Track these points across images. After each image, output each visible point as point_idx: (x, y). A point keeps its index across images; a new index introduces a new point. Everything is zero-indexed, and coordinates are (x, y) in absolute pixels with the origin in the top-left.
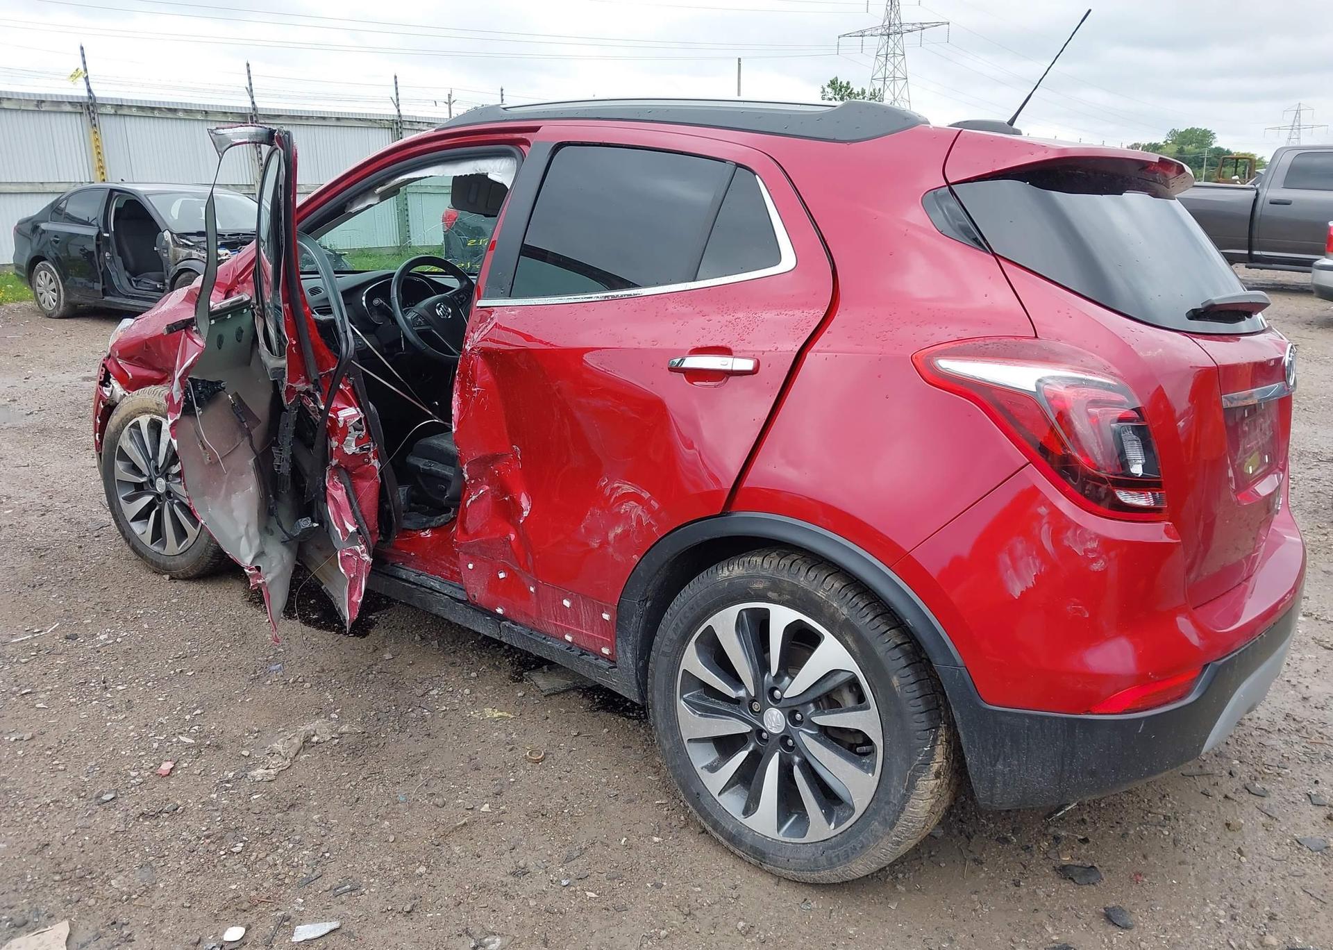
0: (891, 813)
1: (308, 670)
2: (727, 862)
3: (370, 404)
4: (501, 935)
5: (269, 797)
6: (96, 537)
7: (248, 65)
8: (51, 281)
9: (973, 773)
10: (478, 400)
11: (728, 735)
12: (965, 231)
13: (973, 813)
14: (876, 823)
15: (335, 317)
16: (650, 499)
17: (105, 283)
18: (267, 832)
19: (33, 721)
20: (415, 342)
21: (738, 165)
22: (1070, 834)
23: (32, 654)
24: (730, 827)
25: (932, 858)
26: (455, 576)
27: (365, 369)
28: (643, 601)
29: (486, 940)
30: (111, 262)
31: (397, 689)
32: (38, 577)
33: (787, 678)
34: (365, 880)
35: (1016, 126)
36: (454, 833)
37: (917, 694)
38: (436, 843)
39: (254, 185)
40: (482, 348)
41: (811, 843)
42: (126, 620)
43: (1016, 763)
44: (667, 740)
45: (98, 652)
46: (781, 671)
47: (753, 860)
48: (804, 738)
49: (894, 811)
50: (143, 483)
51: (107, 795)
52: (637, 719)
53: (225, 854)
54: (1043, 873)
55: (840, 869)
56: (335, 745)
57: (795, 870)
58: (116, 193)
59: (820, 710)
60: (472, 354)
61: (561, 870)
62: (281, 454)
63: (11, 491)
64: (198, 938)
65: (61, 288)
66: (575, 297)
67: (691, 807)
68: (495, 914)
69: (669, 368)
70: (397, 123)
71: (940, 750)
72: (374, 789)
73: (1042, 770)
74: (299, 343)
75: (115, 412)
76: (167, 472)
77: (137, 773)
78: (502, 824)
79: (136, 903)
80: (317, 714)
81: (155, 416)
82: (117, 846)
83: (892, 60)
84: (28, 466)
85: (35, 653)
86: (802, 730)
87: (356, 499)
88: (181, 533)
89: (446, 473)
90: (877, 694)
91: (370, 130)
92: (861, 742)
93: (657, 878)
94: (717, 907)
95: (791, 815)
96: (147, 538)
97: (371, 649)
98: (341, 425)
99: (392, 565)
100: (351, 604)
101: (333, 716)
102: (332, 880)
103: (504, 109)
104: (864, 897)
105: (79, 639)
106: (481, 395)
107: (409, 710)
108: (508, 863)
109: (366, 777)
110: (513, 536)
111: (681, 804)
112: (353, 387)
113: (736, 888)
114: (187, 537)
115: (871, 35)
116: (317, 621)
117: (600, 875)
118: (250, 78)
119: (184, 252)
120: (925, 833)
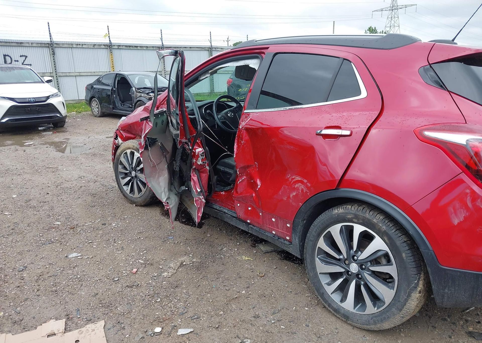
0: (400, 305)
1: (182, 239)
2: (333, 319)
3: (207, 147)
4: (250, 339)
5: (169, 283)
6: (111, 191)
7: (161, 30)
8: (96, 105)
9: (435, 292)
10: (243, 146)
11: (335, 272)
12: (437, 83)
13: (431, 308)
14: (394, 309)
15: (196, 116)
16: (307, 183)
17: (114, 105)
18: (168, 295)
19: (92, 252)
20: (220, 125)
21: (344, 59)
22: (472, 319)
23: (92, 229)
24: (335, 306)
25: (415, 324)
26: (233, 208)
27: (205, 135)
28: (303, 220)
29: (245, 340)
30: (115, 98)
31: (212, 247)
32: (93, 204)
33: (360, 252)
34: (202, 315)
35: (455, 41)
36: (233, 300)
37: (412, 260)
38: (227, 303)
39: (162, 71)
40: (246, 127)
41: (367, 314)
42: (121, 219)
43: (453, 290)
44: (311, 272)
45: (112, 230)
46: (358, 250)
47: (343, 319)
48: (366, 275)
49: (401, 305)
50: (128, 173)
51: (116, 279)
52: (298, 264)
53: (154, 302)
54: (461, 334)
55: (378, 326)
56: (191, 266)
57: (360, 324)
58: (118, 75)
59: (372, 265)
60: (242, 129)
61: (271, 317)
62: (176, 164)
63: (85, 174)
64: (146, 330)
65: (100, 107)
66: (280, 108)
67: (320, 298)
68: (248, 331)
69: (316, 134)
70: (210, 49)
71: (421, 283)
72: (205, 282)
73: (464, 293)
74: (184, 125)
75: (119, 148)
76: (136, 169)
77: (125, 272)
78: (250, 298)
79: (126, 316)
80: (185, 254)
81: (132, 150)
82: (119, 296)
83: (393, 19)
84: (90, 166)
85: (93, 229)
86: (365, 272)
87: (201, 180)
88: (140, 190)
89: (230, 172)
90: (396, 260)
91: (201, 51)
92: (388, 278)
93: (307, 323)
94: (330, 335)
95: (359, 303)
96: (128, 192)
97: (203, 233)
98: (197, 154)
99: (211, 203)
100: (198, 216)
101: (190, 255)
102: (190, 314)
103: (256, 41)
104: (388, 337)
105: (106, 225)
106: (244, 144)
107: (217, 255)
108: (252, 313)
109: (202, 278)
110: (254, 195)
111: (316, 296)
112: (201, 141)
113: (337, 329)
114: (142, 191)
115: (386, 10)
116: (185, 222)
117: (286, 320)
118: (162, 35)
119: (139, 94)
120: (414, 314)
